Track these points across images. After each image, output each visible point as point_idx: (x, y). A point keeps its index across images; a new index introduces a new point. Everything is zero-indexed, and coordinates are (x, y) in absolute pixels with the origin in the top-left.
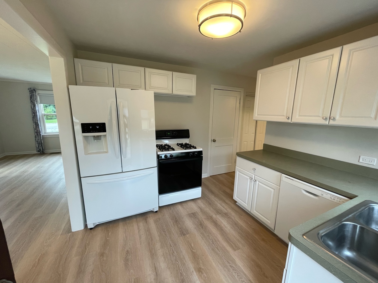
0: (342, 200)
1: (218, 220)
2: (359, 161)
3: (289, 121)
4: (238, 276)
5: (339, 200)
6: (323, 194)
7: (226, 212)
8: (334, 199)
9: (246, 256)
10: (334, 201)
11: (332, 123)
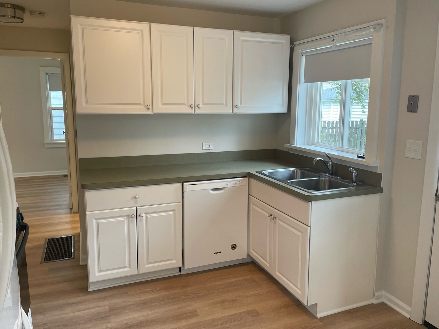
0: (241, 181)
1: (126, 322)
2: (203, 149)
3: (150, 112)
4: (235, 321)
5: (239, 182)
6: (227, 184)
7: (107, 308)
8: (236, 184)
9: (208, 308)
10: (236, 185)
11: (197, 111)
